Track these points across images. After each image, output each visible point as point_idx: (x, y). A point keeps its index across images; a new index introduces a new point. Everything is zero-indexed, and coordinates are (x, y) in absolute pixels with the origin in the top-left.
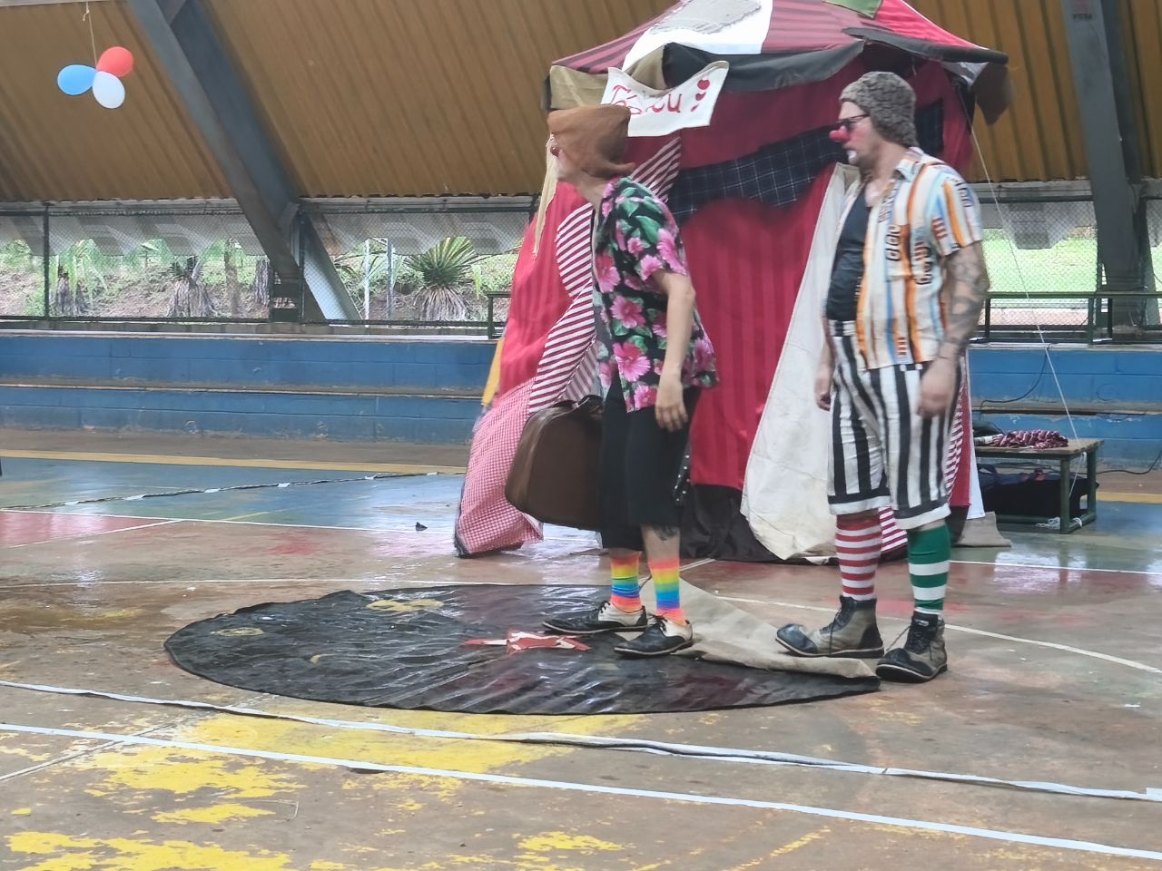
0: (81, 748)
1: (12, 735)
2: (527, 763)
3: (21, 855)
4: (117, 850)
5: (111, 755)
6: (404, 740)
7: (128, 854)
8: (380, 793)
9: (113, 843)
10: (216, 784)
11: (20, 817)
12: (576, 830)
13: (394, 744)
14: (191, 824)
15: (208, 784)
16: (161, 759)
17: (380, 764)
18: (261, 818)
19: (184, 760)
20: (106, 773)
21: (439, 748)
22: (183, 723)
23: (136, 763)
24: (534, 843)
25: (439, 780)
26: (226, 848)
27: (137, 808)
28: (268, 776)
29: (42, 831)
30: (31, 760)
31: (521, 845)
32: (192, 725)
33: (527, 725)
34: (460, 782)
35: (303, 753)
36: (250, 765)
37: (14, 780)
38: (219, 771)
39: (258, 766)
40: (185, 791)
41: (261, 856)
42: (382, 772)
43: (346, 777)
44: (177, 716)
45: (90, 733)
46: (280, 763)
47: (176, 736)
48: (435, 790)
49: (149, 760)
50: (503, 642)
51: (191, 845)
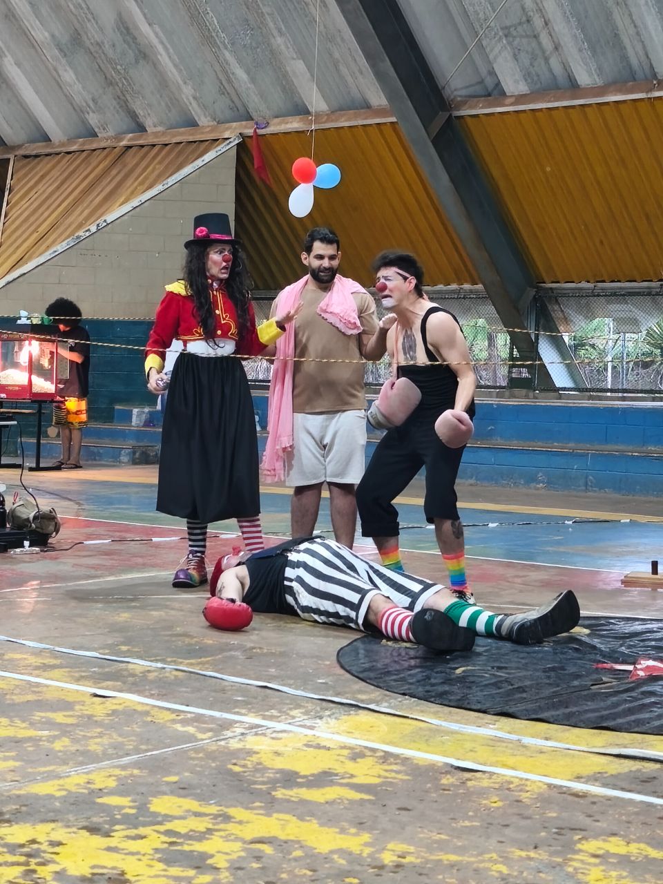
0: (239, 731)
1: (189, 716)
2: (612, 775)
3: (155, 814)
4: (234, 818)
5: (263, 738)
6: (511, 745)
7: (240, 822)
8: (472, 789)
9: (232, 811)
10: (335, 769)
11: (168, 783)
12: (634, 837)
13: (499, 748)
14: (303, 802)
15: (330, 769)
16: (300, 745)
17: (481, 764)
18: (362, 801)
19: (318, 747)
20: (250, 753)
21: (538, 755)
22: (329, 716)
23: (278, 746)
24: (592, 846)
25: (528, 783)
26: (321, 825)
27: (263, 783)
28: (381, 766)
29: (180, 796)
30: (196, 737)
31: (579, 846)
32: (336, 718)
33: (626, 742)
34: (546, 786)
35: (419, 750)
36: (371, 756)
37: (175, 753)
38: (342, 759)
39: (377, 757)
40: (307, 773)
41: (348, 834)
42: (481, 771)
43: (447, 773)
44: (327, 710)
45: (252, 719)
46: (396, 756)
47: (319, 726)
48: (521, 791)
49: (290, 745)
50: (630, 668)
51: (295, 818)
